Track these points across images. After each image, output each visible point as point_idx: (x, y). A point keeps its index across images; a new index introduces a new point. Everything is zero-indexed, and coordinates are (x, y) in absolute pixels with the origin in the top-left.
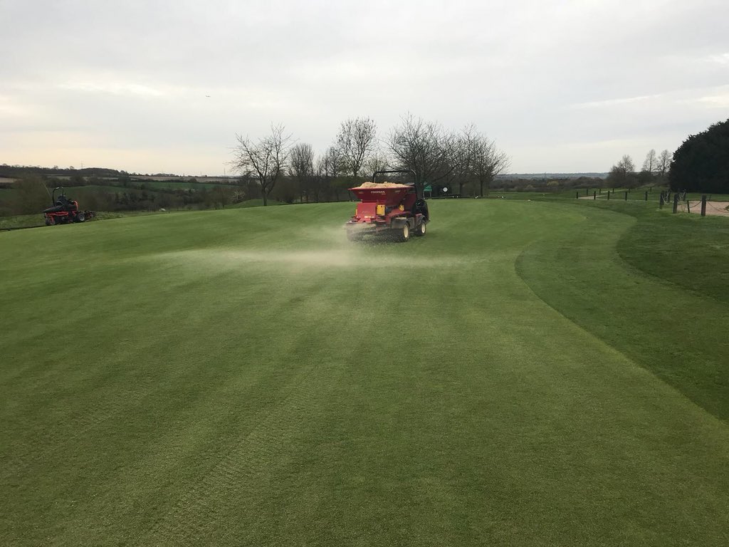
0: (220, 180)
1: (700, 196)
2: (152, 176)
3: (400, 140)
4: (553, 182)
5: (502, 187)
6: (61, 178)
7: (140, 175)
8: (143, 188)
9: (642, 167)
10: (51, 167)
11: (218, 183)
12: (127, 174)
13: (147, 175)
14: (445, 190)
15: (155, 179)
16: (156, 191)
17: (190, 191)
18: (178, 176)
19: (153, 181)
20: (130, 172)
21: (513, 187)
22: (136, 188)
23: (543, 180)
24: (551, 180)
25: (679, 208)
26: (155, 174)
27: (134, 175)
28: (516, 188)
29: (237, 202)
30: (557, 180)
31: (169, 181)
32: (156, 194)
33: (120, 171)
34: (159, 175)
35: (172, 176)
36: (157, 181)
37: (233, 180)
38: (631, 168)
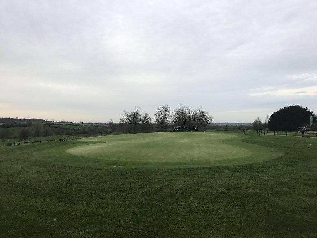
0: (90, 125)
1: (273, 131)
2: (59, 122)
3: (178, 112)
4: (231, 127)
5: (210, 128)
6: (22, 123)
7: (54, 122)
8: (57, 127)
9: (265, 121)
10: (15, 118)
11: (89, 126)
12: (48, 121)
13: (57, 122)
14: (195, 129)
15: (61, 124)
16: (64, 129)
17: (78, 129)
18: (70, 123)
19: (61, 125)
20: (50, 121)
21: (214, 129)
22: (54, 127)
23: (227, 126)
24: (230, 126)
25: (266, 135)
26: (61, 121)
27: (51, 122)
28: (216, 129)
29: (109, 133)
30: (233, 126)
31: (68, 125)
32: (64, 130)
33: (45, 120)
34: (62, 122)
35: (68, 122)
36: (62, 125)
37: (95, 125)
38: (260, 122)
